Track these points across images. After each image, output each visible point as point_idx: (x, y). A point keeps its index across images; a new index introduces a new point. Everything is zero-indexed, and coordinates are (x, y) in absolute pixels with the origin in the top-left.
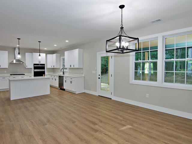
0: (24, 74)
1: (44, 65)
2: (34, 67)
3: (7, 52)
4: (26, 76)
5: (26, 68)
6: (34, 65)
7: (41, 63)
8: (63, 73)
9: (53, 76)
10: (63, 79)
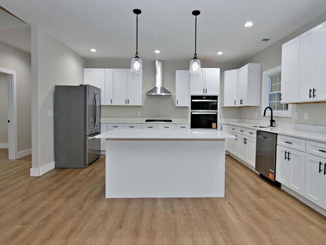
0: (171, 121)
1: (215, 98)
2: (192, 103)
4: (174, 126)
5: (176, 105)
7: (209, 93)
8: (272, 121)
9: (238, 130)
10: (276, 144)
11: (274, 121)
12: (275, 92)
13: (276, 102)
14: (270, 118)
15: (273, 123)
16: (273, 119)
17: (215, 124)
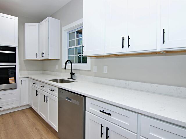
8: (72, 74)
9: (38, 85)
10: (85, 111)
11: (74, 74)
12: (73, 47)
13: (74, 55)
14: (70, 71)
15: (73, 75)
16: (73, 72)
17: (14, 78)
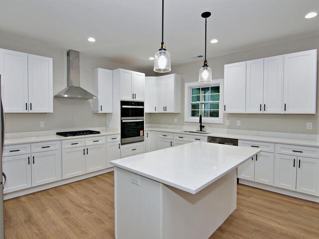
0: (98, 133)
1: (142, 104)
2: (122, 109)
3: (51, 60)
4: (103, 138)
5: (100, 112)
6: (123, 103)
7: (138, 99)
8: (202, 127)
12: (198, 102)
13: (200, 110)
17: (142, 131)
